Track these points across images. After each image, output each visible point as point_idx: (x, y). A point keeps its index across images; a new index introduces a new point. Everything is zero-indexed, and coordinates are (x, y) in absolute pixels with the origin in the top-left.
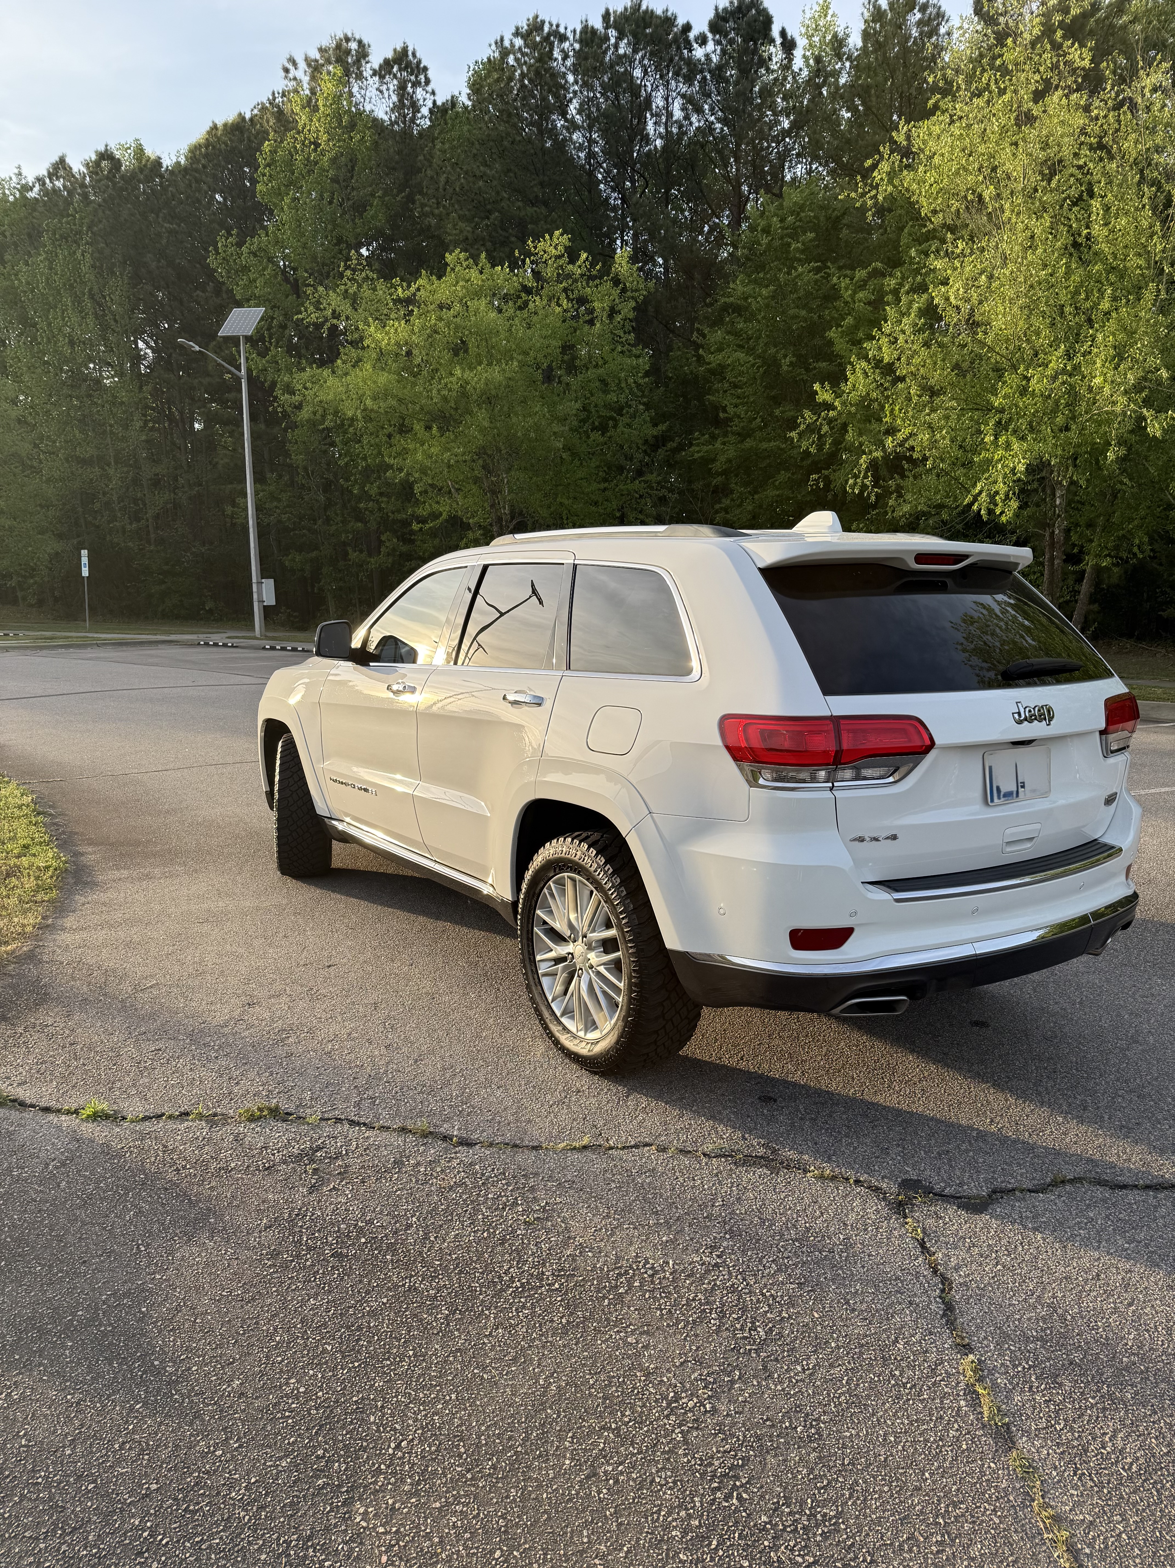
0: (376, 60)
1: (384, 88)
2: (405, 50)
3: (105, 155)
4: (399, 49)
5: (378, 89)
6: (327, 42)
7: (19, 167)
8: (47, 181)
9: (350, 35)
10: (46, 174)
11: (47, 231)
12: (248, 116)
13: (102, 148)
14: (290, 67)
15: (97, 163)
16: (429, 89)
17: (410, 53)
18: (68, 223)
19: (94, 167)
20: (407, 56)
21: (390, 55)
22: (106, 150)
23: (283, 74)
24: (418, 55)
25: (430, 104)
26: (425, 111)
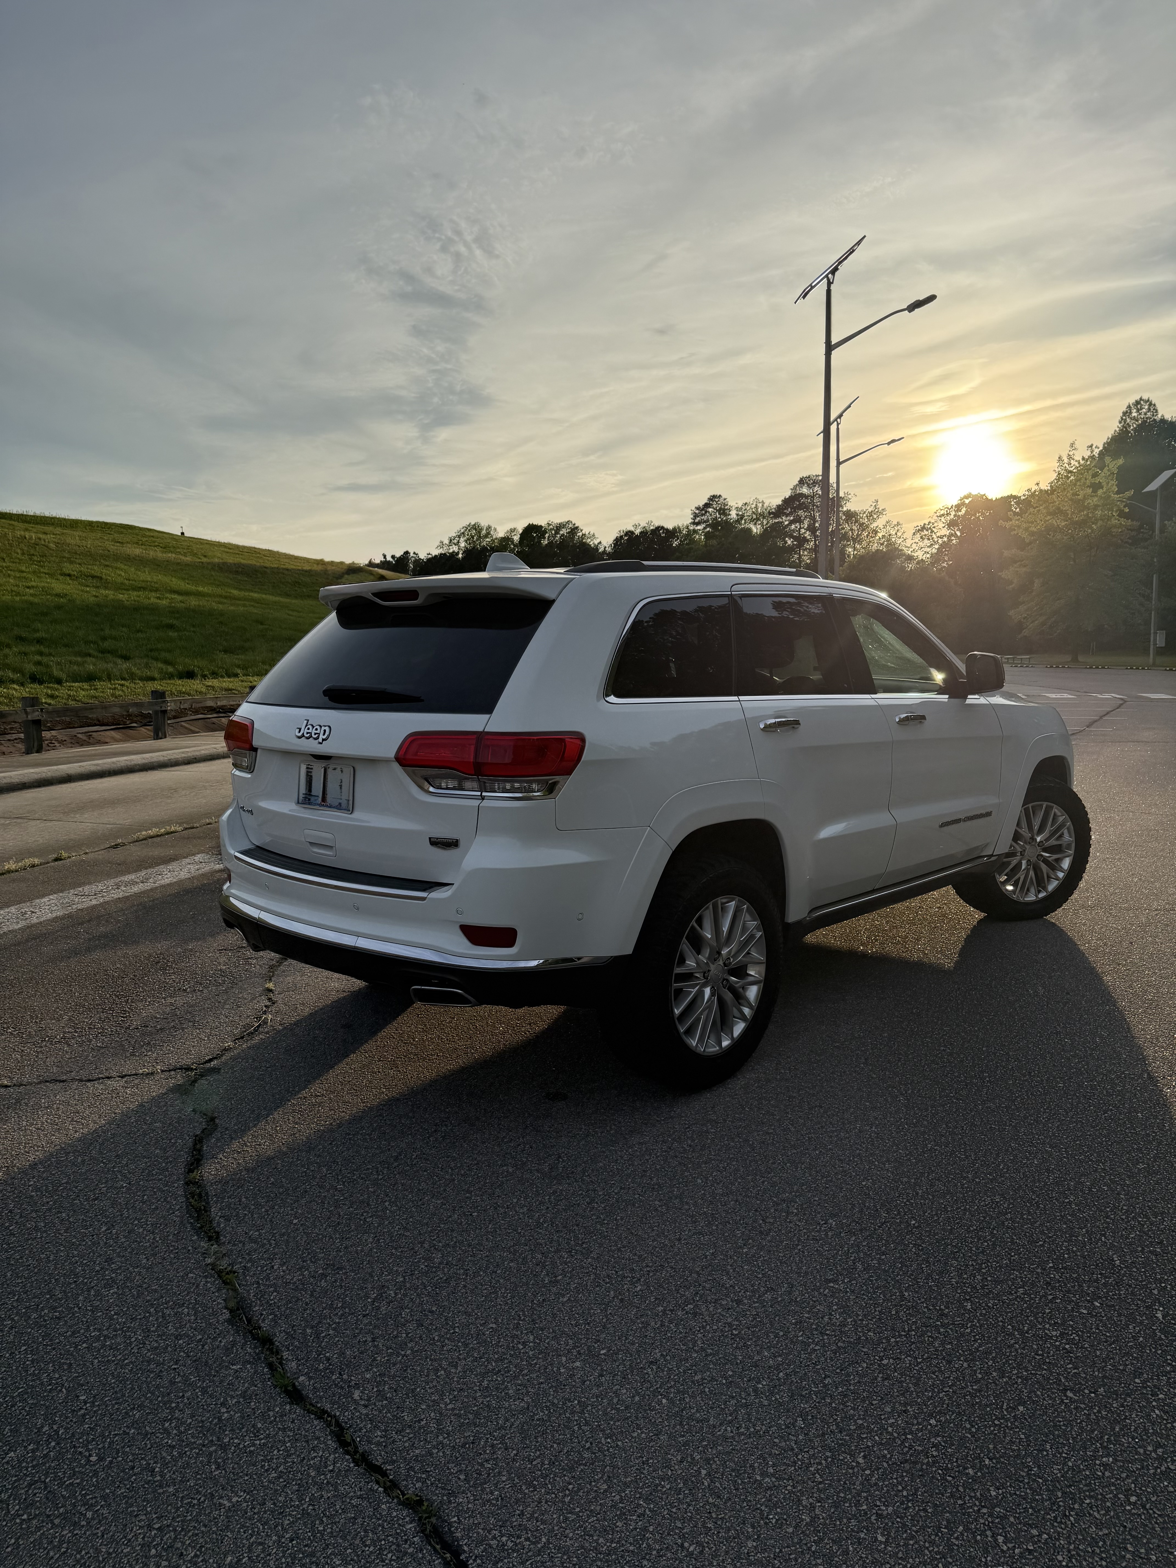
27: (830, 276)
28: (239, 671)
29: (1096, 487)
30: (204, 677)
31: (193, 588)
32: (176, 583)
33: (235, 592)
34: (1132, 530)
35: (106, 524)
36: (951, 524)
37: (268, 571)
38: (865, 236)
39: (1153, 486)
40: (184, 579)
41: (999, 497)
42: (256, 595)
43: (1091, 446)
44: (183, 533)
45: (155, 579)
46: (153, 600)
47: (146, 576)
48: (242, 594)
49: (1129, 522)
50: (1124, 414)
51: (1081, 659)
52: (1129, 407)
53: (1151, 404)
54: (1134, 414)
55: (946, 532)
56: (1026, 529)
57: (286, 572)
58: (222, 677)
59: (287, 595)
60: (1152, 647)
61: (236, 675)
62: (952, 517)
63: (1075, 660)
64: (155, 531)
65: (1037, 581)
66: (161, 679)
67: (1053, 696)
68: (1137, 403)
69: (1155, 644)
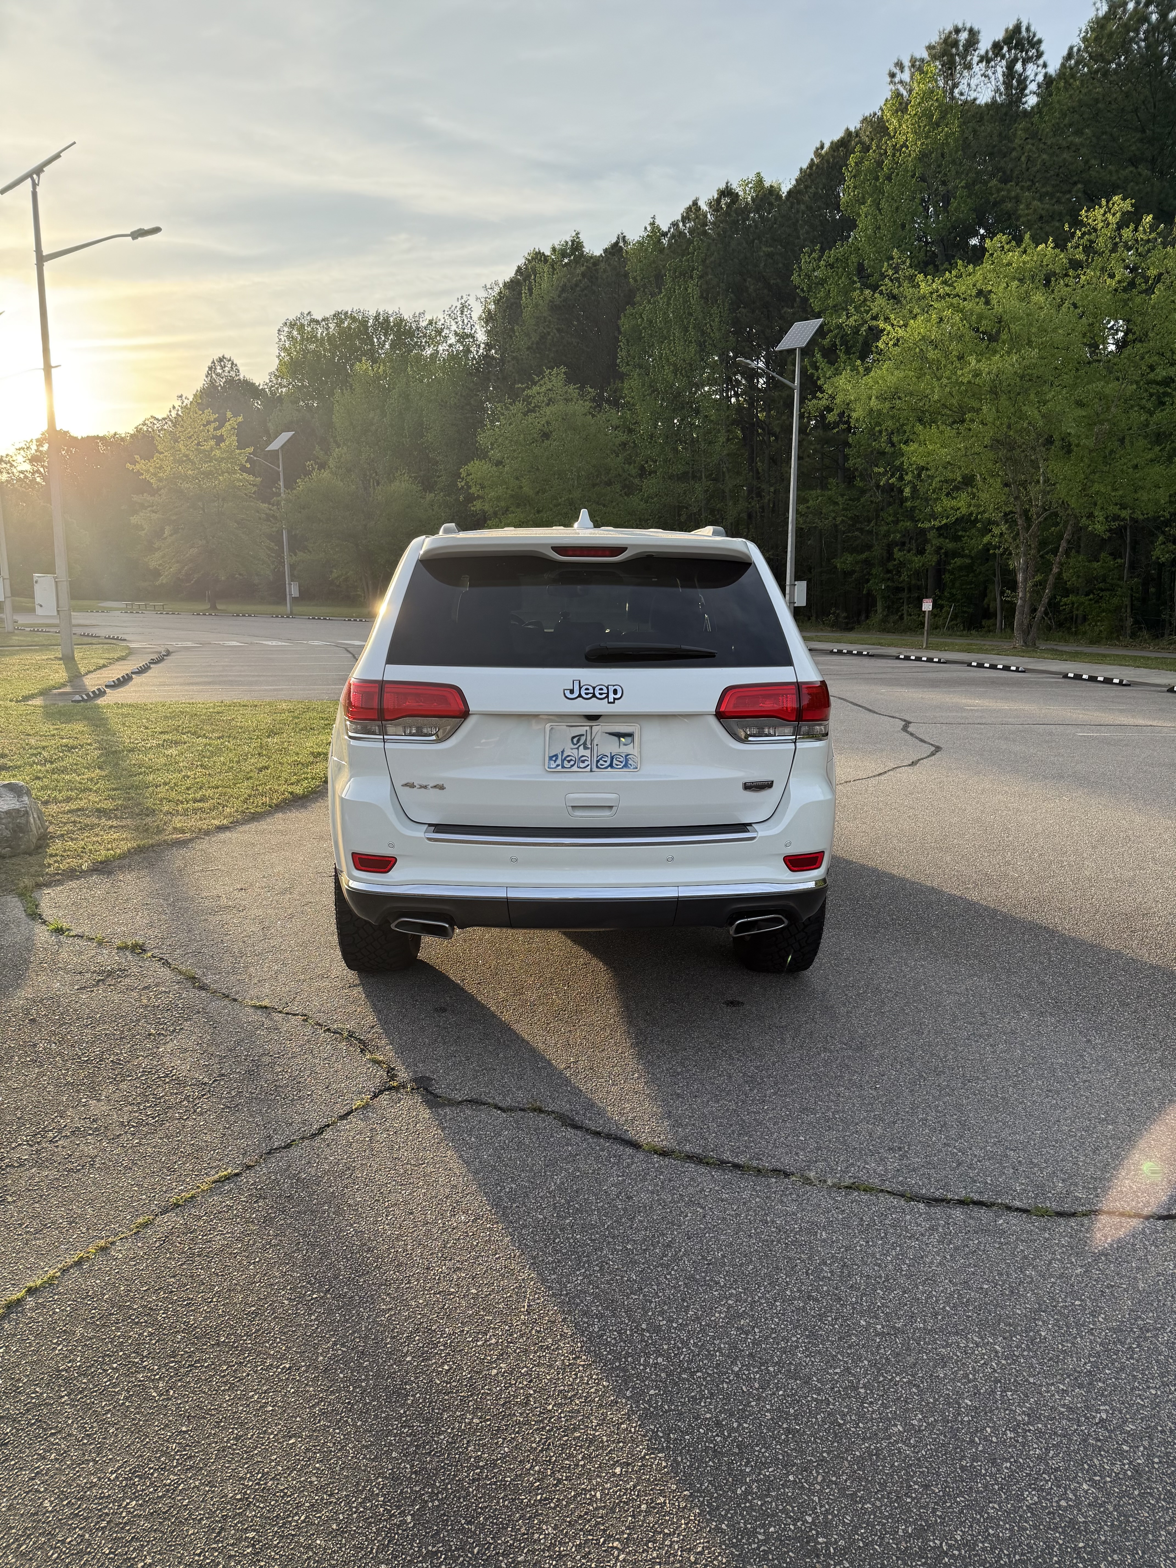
0: (984, 45)
1: (990, 73)
2: (1018, 28)
3: (727, 192)
4: (1011, 27)
5: (983, 75)
6: (935, 39)
7: (654, 218)
8: (681, 224)
9: (960, 26)
10: (680, 218)
11: (670, 270)
12: (852, 129)
13: (722, 186)
14: (897, 71)
15: (718, 201)
16: (1041, 62)
17: (1023, 29)
18: (688, 260)
19: (715, 205)
20: (1020, 32)
21: (1000, 36)
22: (727, 187)
23: (889, 79)
24: (1032, 29)
25: (1040, 78)
26: (1033, 87)
27: (35, 176)
29: (220, 439)
34: (254, 485)
36: (33, 460)
38: (75, 143)
39: (275, 445)
41: (85, 435)
43: (181, 396)
49: (251, 478)
50: (210, 368)
51: (219, 607)
52: (213, 362)
53: (232, 364)
54: (219, 371)
55: (27, 467)
56: (155, 475)
60: (288, 597)
62: (33, 451)
63: (214, 607)
65: (167, 528)
67: (270, 643)
68: (221, 360)
69: (290, 595)
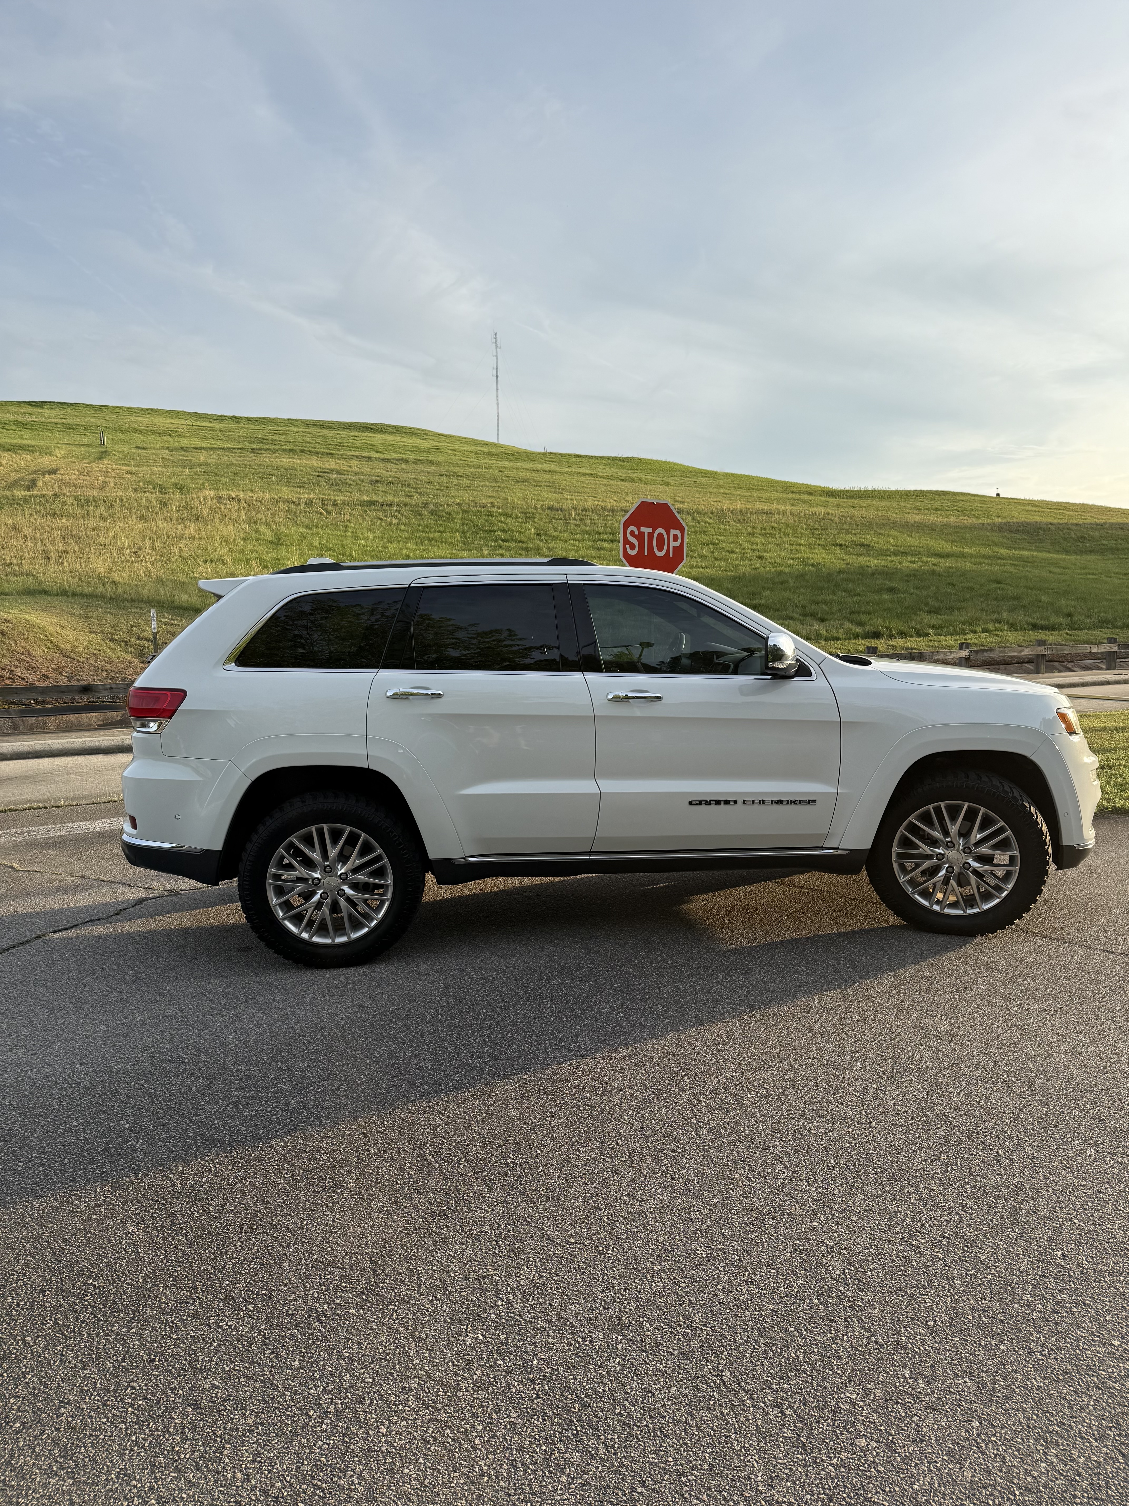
28: (931, 631)
30: (891, 636)
31: (957, 549)
32: (945, 546)
33: (1003, 551)
35: (922, 492)
37: (1053, 528)
40: (953, 541)
42: (1026, 553)
44: (998, 495)
45: (923, 542)
46: (906, 564)
47: (915, 541)
48: (1011, 553)
57: (1074, 527)
58: (911, 636)
59: (1067, 552)
61: (927, 635)
64: (969, 494)
66: (846, 639)
